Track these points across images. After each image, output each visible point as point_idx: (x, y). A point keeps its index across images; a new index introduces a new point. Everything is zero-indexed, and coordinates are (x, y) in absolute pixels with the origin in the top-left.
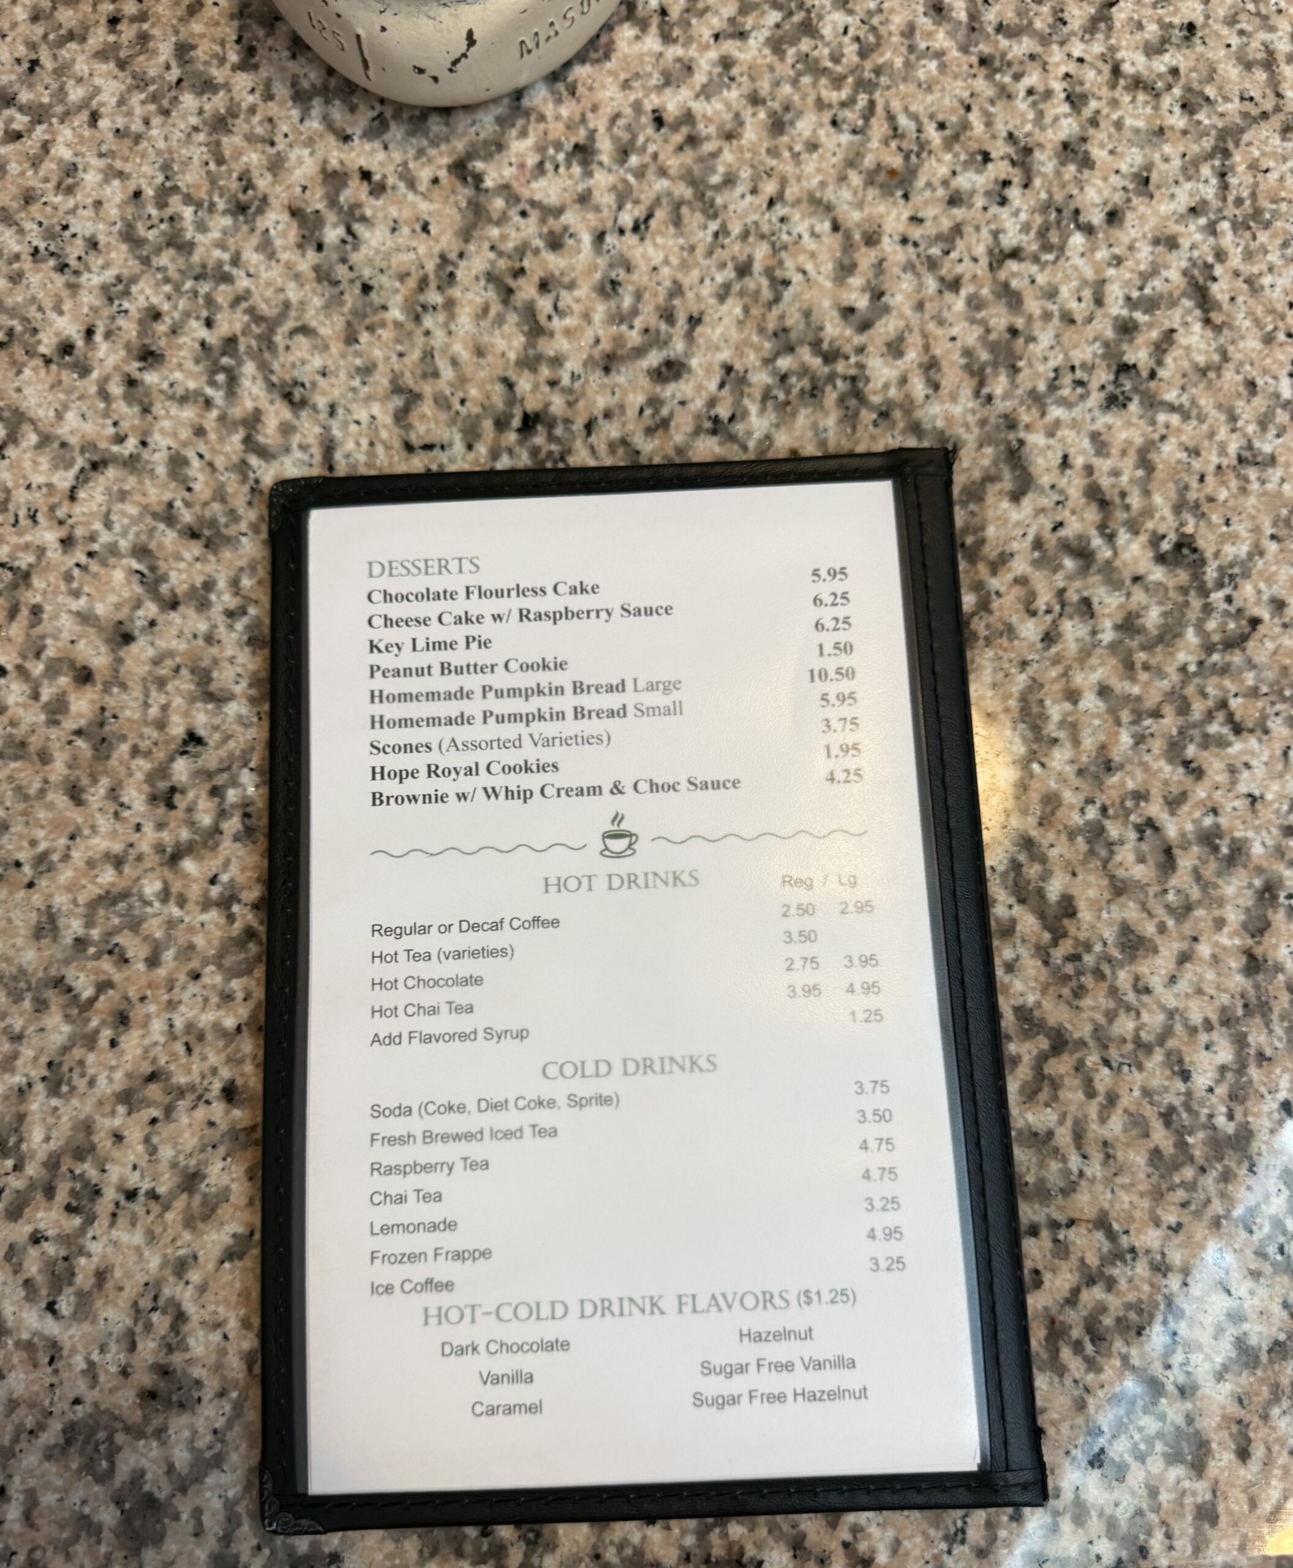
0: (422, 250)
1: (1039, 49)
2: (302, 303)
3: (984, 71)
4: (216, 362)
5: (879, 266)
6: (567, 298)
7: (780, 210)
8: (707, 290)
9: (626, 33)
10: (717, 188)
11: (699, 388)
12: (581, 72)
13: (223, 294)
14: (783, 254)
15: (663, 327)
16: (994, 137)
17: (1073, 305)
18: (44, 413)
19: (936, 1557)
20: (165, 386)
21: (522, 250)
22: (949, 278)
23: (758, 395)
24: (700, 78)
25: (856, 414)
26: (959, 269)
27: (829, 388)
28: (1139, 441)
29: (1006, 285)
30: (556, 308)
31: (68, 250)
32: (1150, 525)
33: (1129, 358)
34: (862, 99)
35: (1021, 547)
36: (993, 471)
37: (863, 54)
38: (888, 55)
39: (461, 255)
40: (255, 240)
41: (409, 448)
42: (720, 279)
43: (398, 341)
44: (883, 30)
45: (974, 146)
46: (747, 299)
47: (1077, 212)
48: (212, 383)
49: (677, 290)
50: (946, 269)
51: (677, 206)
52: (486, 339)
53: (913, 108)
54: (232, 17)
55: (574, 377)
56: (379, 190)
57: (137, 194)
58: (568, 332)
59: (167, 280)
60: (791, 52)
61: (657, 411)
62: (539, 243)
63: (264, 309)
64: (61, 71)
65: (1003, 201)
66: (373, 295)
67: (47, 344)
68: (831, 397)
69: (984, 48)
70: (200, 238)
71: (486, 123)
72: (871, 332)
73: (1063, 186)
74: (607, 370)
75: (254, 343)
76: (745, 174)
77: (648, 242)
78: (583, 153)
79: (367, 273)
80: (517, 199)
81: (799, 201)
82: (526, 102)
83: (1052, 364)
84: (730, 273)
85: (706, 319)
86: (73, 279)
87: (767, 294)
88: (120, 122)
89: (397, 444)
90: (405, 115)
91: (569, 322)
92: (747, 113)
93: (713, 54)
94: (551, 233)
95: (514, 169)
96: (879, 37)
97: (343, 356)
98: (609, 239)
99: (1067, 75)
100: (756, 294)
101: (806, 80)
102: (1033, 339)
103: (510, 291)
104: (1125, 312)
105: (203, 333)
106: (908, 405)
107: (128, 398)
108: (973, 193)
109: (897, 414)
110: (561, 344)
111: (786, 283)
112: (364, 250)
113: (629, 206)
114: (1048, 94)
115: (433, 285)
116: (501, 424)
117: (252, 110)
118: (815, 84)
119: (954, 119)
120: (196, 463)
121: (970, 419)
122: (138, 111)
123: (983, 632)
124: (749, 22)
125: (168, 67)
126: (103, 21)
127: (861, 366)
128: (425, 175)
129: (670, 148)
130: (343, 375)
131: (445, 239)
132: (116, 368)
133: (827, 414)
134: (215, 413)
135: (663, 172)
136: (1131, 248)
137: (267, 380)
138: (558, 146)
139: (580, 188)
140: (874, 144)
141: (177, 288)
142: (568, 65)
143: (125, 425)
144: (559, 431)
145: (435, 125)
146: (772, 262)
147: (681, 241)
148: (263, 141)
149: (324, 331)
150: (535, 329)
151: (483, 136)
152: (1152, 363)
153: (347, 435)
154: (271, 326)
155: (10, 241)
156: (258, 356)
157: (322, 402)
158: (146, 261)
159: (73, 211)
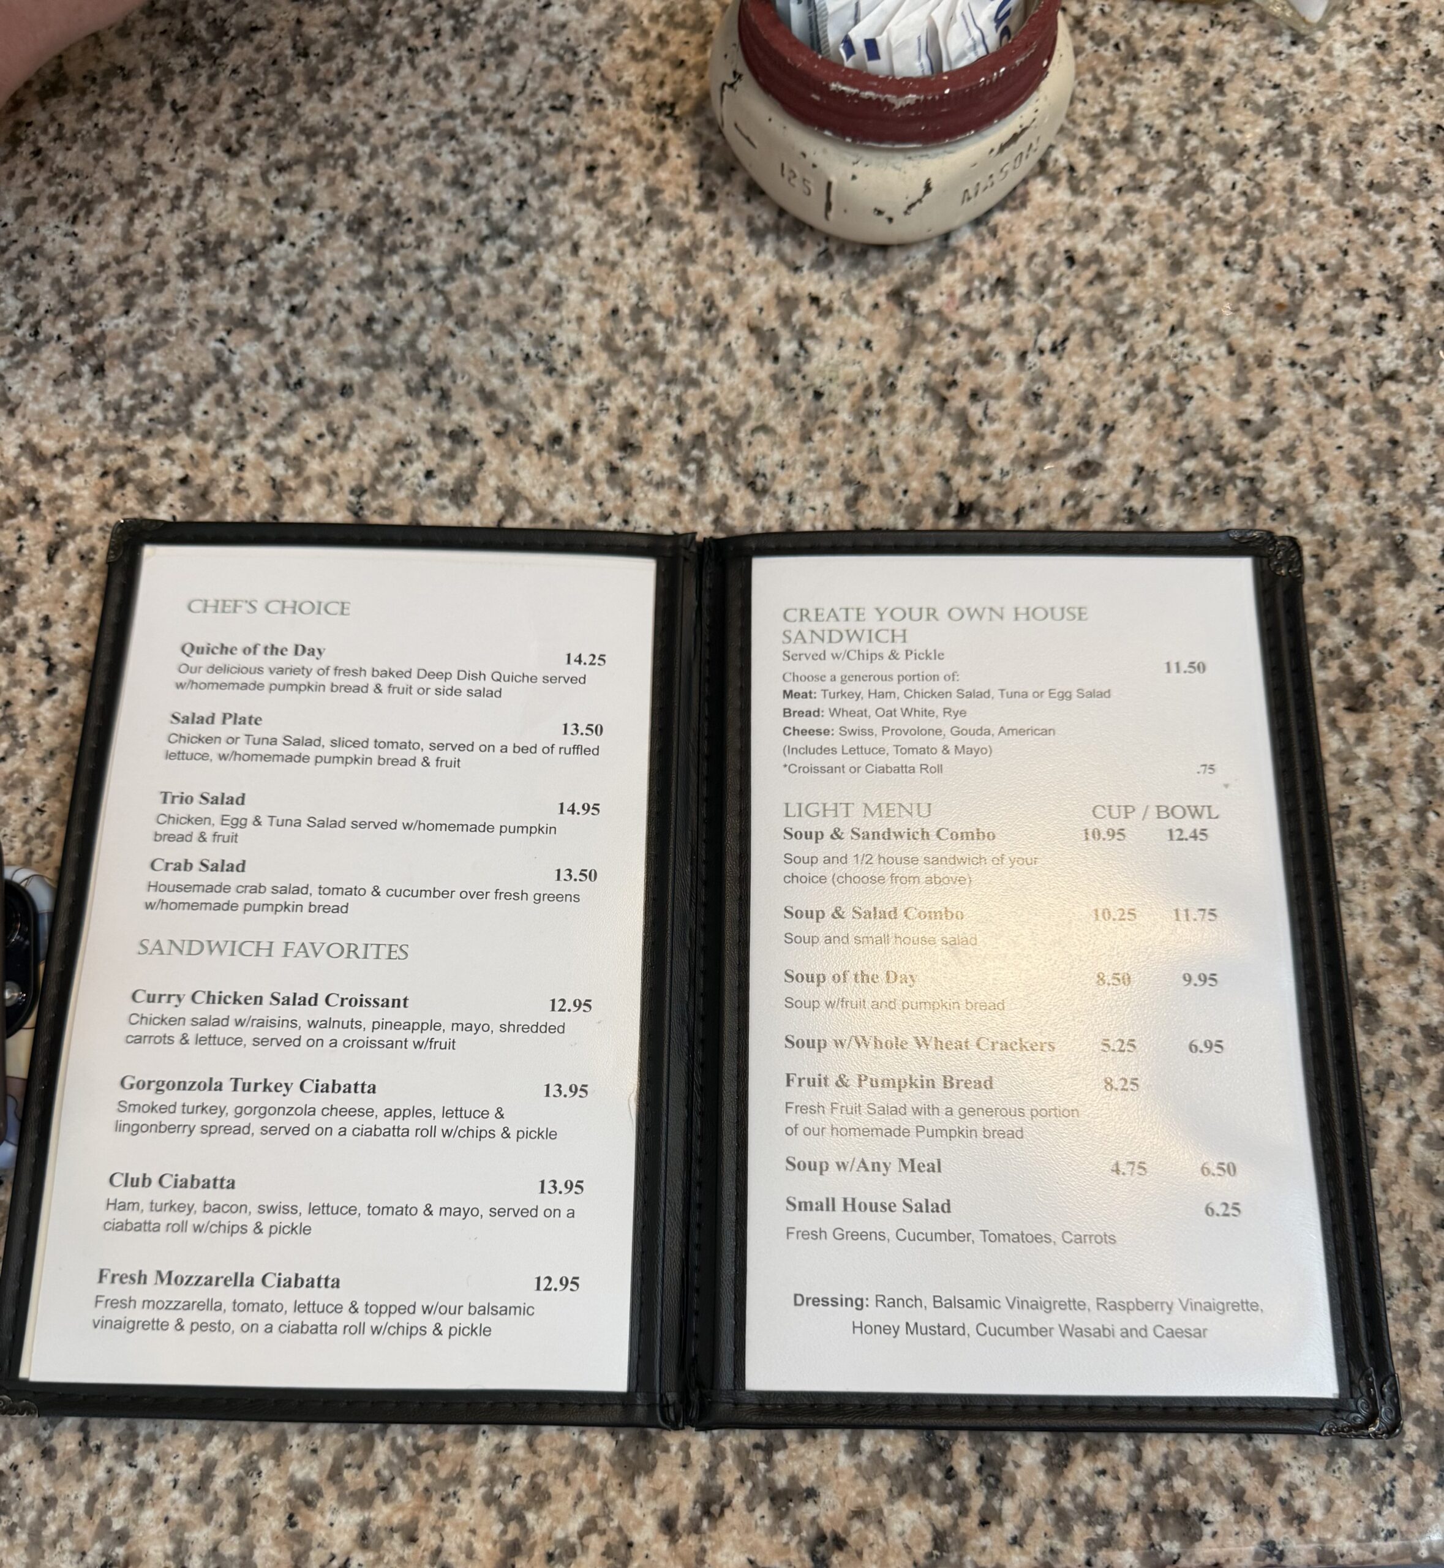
0: (866, 363)
1: (1407, 203)
2: (762, 406)
3: (1358, 222)
4: (687, 454)
5: (1271, 385)
6: (994, 407)
7: (1181, 336)
8: (1119, 402)
9: (1039, 185)
10: (1124, 316)
11: (1115, 484)
12: (1001, 218)
13: (692, 397)
14: (1185, 373)
15: (1081, 432)
16: (1370, 277)
18: (538, 493)
19: (1367, 1517)
20: (643, 473)
21: (954, 365)
22: (1334, 395)
23: (1167, 490)
24: (1106, 224)
25: (1256, 510)
26: (1343, 388)
27: (1230, 487)
29: (1386, 402)
30: (985, 414)
31: (556, 356)
34: (1251, 244)
35: (1409, 626)
36: (1380, 561)
37: (1251, 205)
38: (1272, 207)
39: (901, 368)
40: (719, 351)
41: (859, 530)
42: (1130, 393)
43: (847, 440)
44: (1267, 186)
45: (1352, 285)
46: (1154, 411)
48: (685, 472)
49: (1092, 402)
50: (1333, 387)
51: (1090, 331)
52: (924, 440)
53: (1296, 252)
54: (694, 167)
55: (1004, 473)
56: (826, 312)
57: (615, 312)
58: (997, 435)
59: (642, 383)
60: (1186, 204)
61: (1077, 504)
62: (968, 359)
63: (728, 409)
64: (547, 209)
65: (1380, 332)
66: (824, 400)
67: (538, 434)
68: (1232, 494)
69: (1358, 202)
70: (670, 349)
71: (919, 259)
72: (1266, 440)
73: (1434, 319)
74: (1033, 468)
75: (720, 439)
76: (1149, 305)
77: (1064, 361)
78: (1005, 284)
79: (818, 381)
80: (948, 323)
81: (1196, 329)
82: (953, 242)
83: (1430, 470)
84: (1138, 389)
85: (1119, 426)
86: (560, 381)
87: (1172, 407)
88: (599, 251)
90: (848, 250)
91: (996, 426)
92: (1149, 254)
93: (1117, 205)
94: (979, 352)
95: (944, 298)
96: (1263, 192)
97: (799, 451)
98: (1031, 358)
99: (1433, 226)
100: (1162, 408)
101: (1200, 227)
102: (1412, 449)
103: (944, 400)
105: (676, 429)
106: (1301, 504)
107: (611, 482)
108: (1353, 324)
109: (1292, 511)
110: (989, 446)
111: (1189, 398)
112: (815, 362)
113: (1047, 330)
114: (1417, 242)
115: (877, 393)
116: (939, 511)
117: (714, 244)
118: (1208, 230)
119: (1333, 261)
121: (1357, 515)
122: (614, 243)
123: (1378, 698)
124: (1148, 178)
125: (639, 207)
126: (582, 168)
127: (1258, 469)
128: (867, 301)
129: (1082, 282)
130: (799, 467)
131: (886, 355)
132: (600, 456)
133: (1229, 509)
134: (687, 498)
135: (1076, 302)
137: (732, 470)
138: (983, 280)
139: (1004, 314)
140: (1263, 282)
141: (652, 390)
142: (989, 212)
143: (609, 506)
144: (990, 516)
145: (875, 259)
146: (1176, 380)
147: (1094, 361)
148: (723, 269)
149: (782, 430)
150: (968, 432)
151: (916, 270)
153: (804, 519)
154: (735, 425)
155: (503, 347)
156: (724, 450)
157: (781, 490)
158: (624, 367)
159: (560, 324)
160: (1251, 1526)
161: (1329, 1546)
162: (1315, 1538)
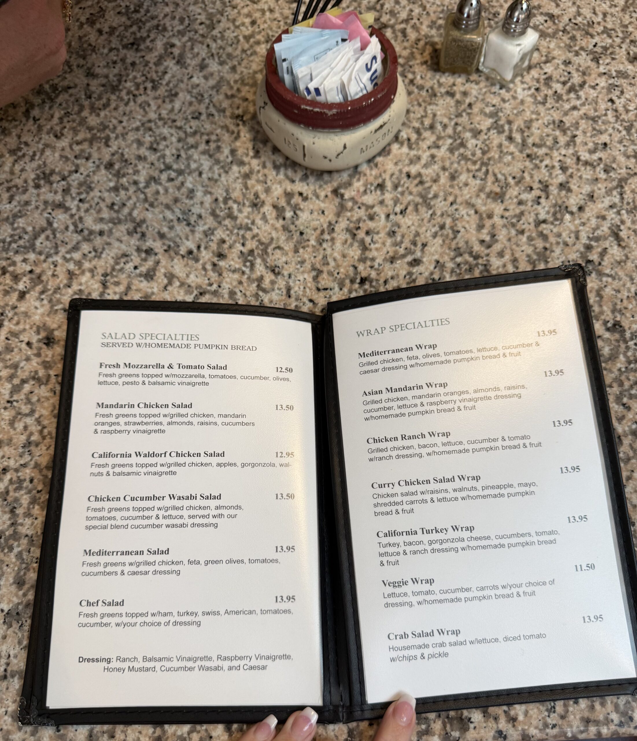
0: (322, 220)
1: (548, 152)
2: (278, 238)
3: (528, 159)
4: (246, 258)
5: (493, 226)
6: (376, 237)
7: (455, 206)
8: (429, 234)
9: (395, 147)
10: (431, 199)
11: (427, 269)
12: (379, 159)
13: (248, 235)
14: (457, 222)
15: (413, 247)
16: (534, 182)
17: (568, 239)
18: (182, 275)
19: (543, 718)
20: (227, 266)
21: (359, 220)
22: (520, 230)
23: (449, 271)
24: (423, 161)
26: (524, 227)
27: (476, 269)
28: (596, 287)
29: (542, 232)
30: (372, 240)
31: (191, 218)
32: (603, 317)
33: (590, 258)
34: (484, 169)
37: (484, 153)
38: (492, 154)
39: (336, 222)
40: (260, 216)
41: (318, 289)
42: (433, 230)
43: (314, 252)
44: (490, 146)
45: (526, 185)
46: (443, 238)
47: (567, 207)
48: (245, 266)
49: (417, 234)
50: (519, 226)
51: (416, 205)
52: (346, 251)
53: (503, 172)
54: (251, 140)
55: (380, 265)
56: (305, 199)
57: (216, 200)
58: (377, 249)
59: (227, 229)
60: (457, 153)
61: (411, 277)
62: (365, 218)
63: (264, 240)
64: (189, 158)
65: (539, 203)
66: (304, 236)
67: (183, 250)
69: (528, 151)
70: (240, 215)
71: (345, 177)
72: (491, 249)
73: (561, 198)
74: (392, 262)
75: (260, 252)
76: (441, 194)
77: (406, 218)
78: (381, 186)
79: (302, 228)
80: (357, 203)
81: (462, 203)
82: (359, 169)
83: (561, 260)
84: (437, 228)
85: (429, 244)
86: (193, 228)
87: (451, 236)
88: (210, 175)
89: (314, 288)
90: (315, 173)
91: (377, 245)
92: (441, 173)
93: (428, 153)
94: (370, 214)
95: (355, 193)
96: (489, 148)
97: (293, 257)
98: (392, 217)
99: (560, 161)
100: (447, 236)
101: (463, 162)
102: (553, 251)
103: (355, 235)
104: (587, 242)
105: (241, 248)
107: (214, 270)
108: (527, 201)
110: (374, 253)
111: (458, 232)
112: (300, 220)
113: (398, 205)
114: (553, 167)
115: (326, 232)
116: (352, 281)
117: (259, 171)
118: (466, 163)
119: (518, 175)
120: (239, 294)
122: (217, 172)
124: (441, 143)
125: (227, 157)
126: (204, 142)
127: (488, 261)
128: (322, 194)
129: (413, 185)
130: (293, 264)
131: (331, 216)
132: (209, 260)
134: (246, 276)
135: (411, 193)
136: (588, 219)
137: (265, 265)
138: (372, 184)
139: (380, 199)
140: (489, 184)
141: (231, 232)
142: (374, 157)
143: (212, 280)
144: (374, 284)
145: (326, 177)
146: (453, 224)
147: (418, 217)
148: (262, 182)
149: (286, 248)
150: (365, 248)
151: (344, 181)
152: (599, 260)
153: (295, 285)
154: (267, 246)
155: (169, 215)
156: (262, 257)
157: (286, 273)
158: (220, 223)
159: (193, 205)
160: (491, 724)
161: (526, 732)
162: (520, 728)
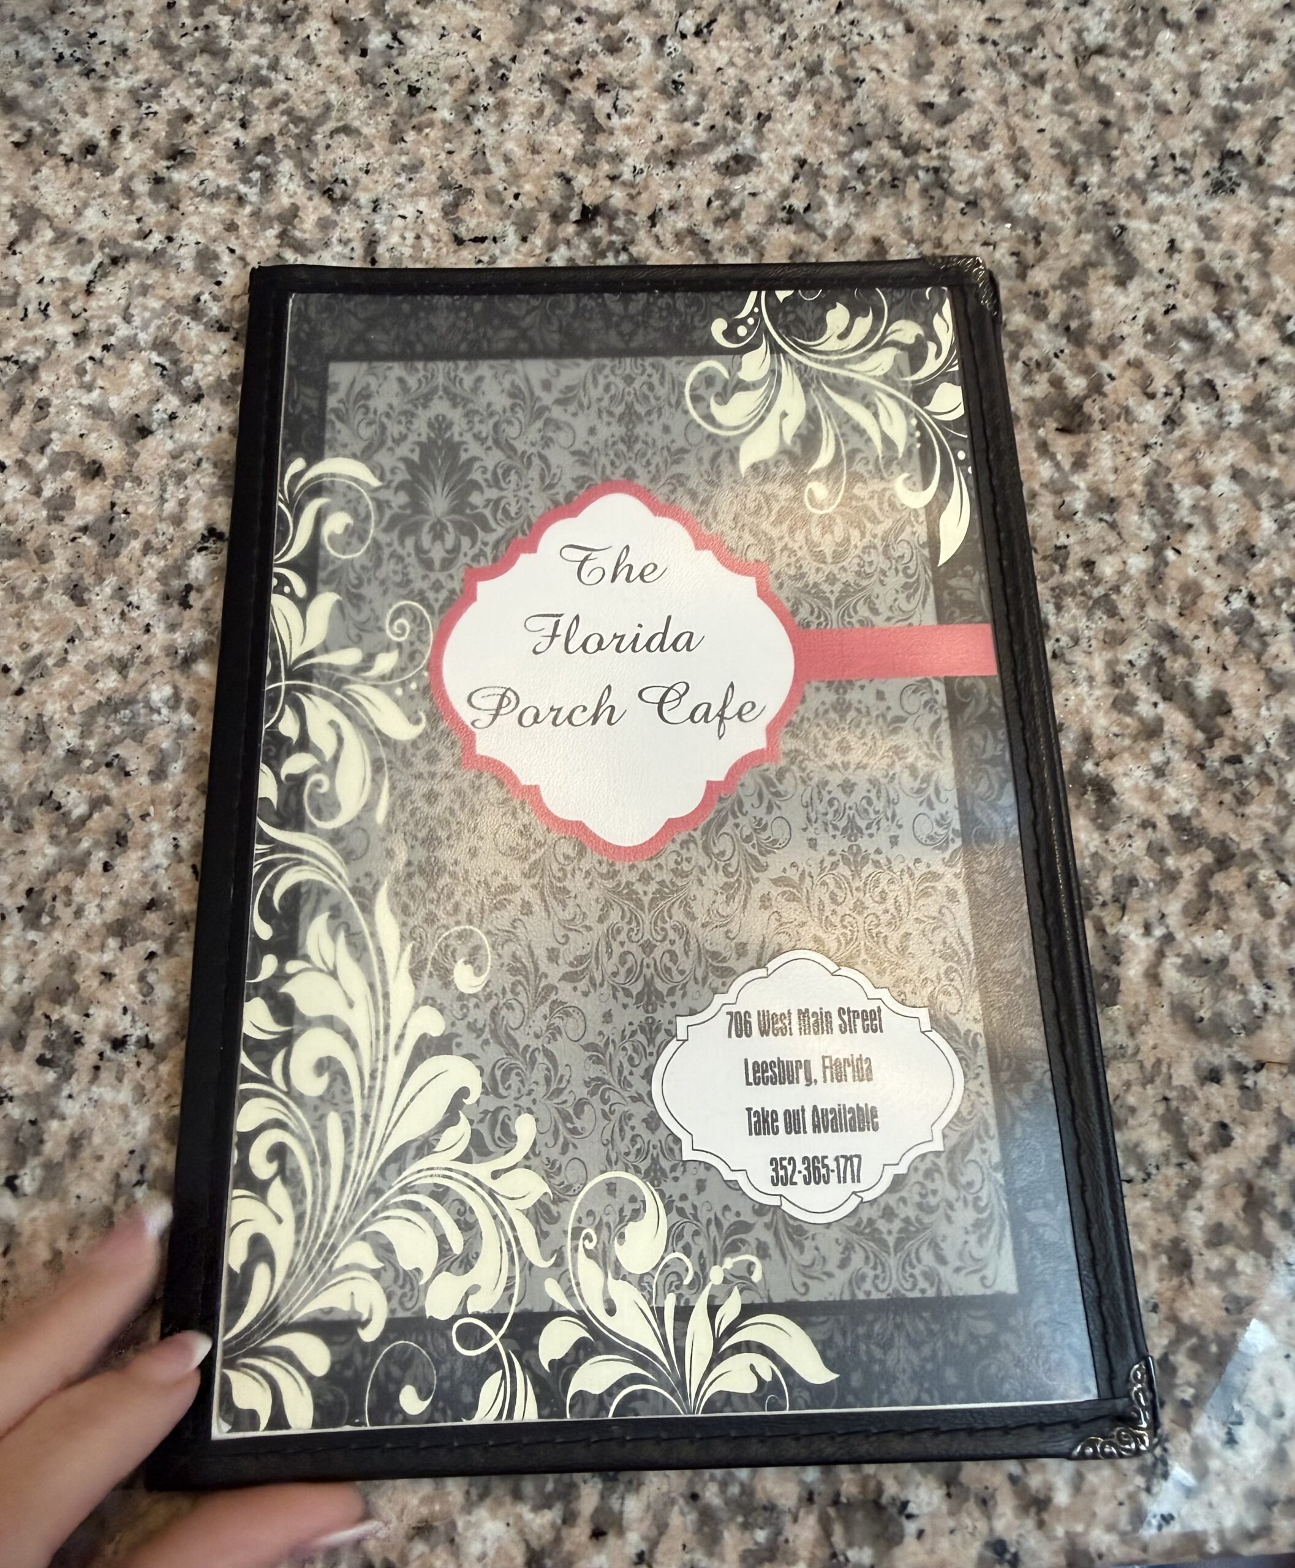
0: (471, 55)
2: (344, 104)
4: (250, 160)
5: (958, 64)
6: (626, 99)
7: (849, 14)
8: (775, 88)
11: (771, 181)
13: (260, 97)
14: (855, 54)
15: (730, 123)
17: (1168, 97)
18: (62, 211)
20: (195, 183)
21: (578, 55)
22: (1033, 73)
23: (835, 187)
25: (942, 203)
26: (1042, 66)
27: (910, 179)
28: (1251, 225)
29: (1094, 80)
30: (615, 107)
31: (95, 56)
32: (1273, 306)
33: (1233, 145)
35: (1132, 330)
36: (1094, 257)
39: (514, 59)
40: (295, 46)
41: (459, 241)
42: (788, 78)
43: (447, 139)
46: (817, 97)
47: (1164, 11)
48: (246, 181)
49: (744, 89)
50: (1030, 66)
51: (741, 12)
52: (540, 137)
55: (637, 172)
57: (171, 5)
58: (628, 130)
59: (200, 84)
61: (727, 203)
62: (595, 47)
63: (304, 110)
66: (420, 96)
67: (68, 144)
68: (913, 188)
72: (953, 125)
74: (671, 165)
75: (291, 142)
77: (711, 45)
79: (414, 76)
80: (573, 8)
81: (869, 6)
83: (1150, 152)
84: (799, 73)
85: (776, 115)
86: (99, 83)
87: (839, 92)
89: (446, 238)
91: (628, 120)
94: (608, 37)
97: (388, 154)
98: (671, 43)
100: (828, 94)
102: (1129, 130)
103: (567, 92)
104: (1224, 102)
105: (238, 133)
106: (997, 195)
107: (154, 196)
109: (986, 203)
110: (619, 141)
111: (860, 81)
112: (411, 54)
113: (690, 12)
115: (484, 87)
116: (558, 218)
120: (226, 258)
121: (1064, 206)
123: (1097, 415)
127: (944, 158)
130: (387, 172)
131: (497, 43)
132: (143, 166)
133: (910, 203)
134: (248, 209)
136: (1225, 42)
137: (305, 177)
141: (211, 91)
143: (150, 222)
144: (620, 223)
146: (842, 62)
147: (746, 44)
149: (368, 131)
150: (593, 127)
152: (1259, 149)
153: (391, 229)
154: (311, 126)
155: (33, 48)
156: (295, 155)
157: (364, 198)
158: (178, 67)
159: (102, 20)
160: (972, 1519)
161: (1081, 1543)
162: (1060, 1531)
